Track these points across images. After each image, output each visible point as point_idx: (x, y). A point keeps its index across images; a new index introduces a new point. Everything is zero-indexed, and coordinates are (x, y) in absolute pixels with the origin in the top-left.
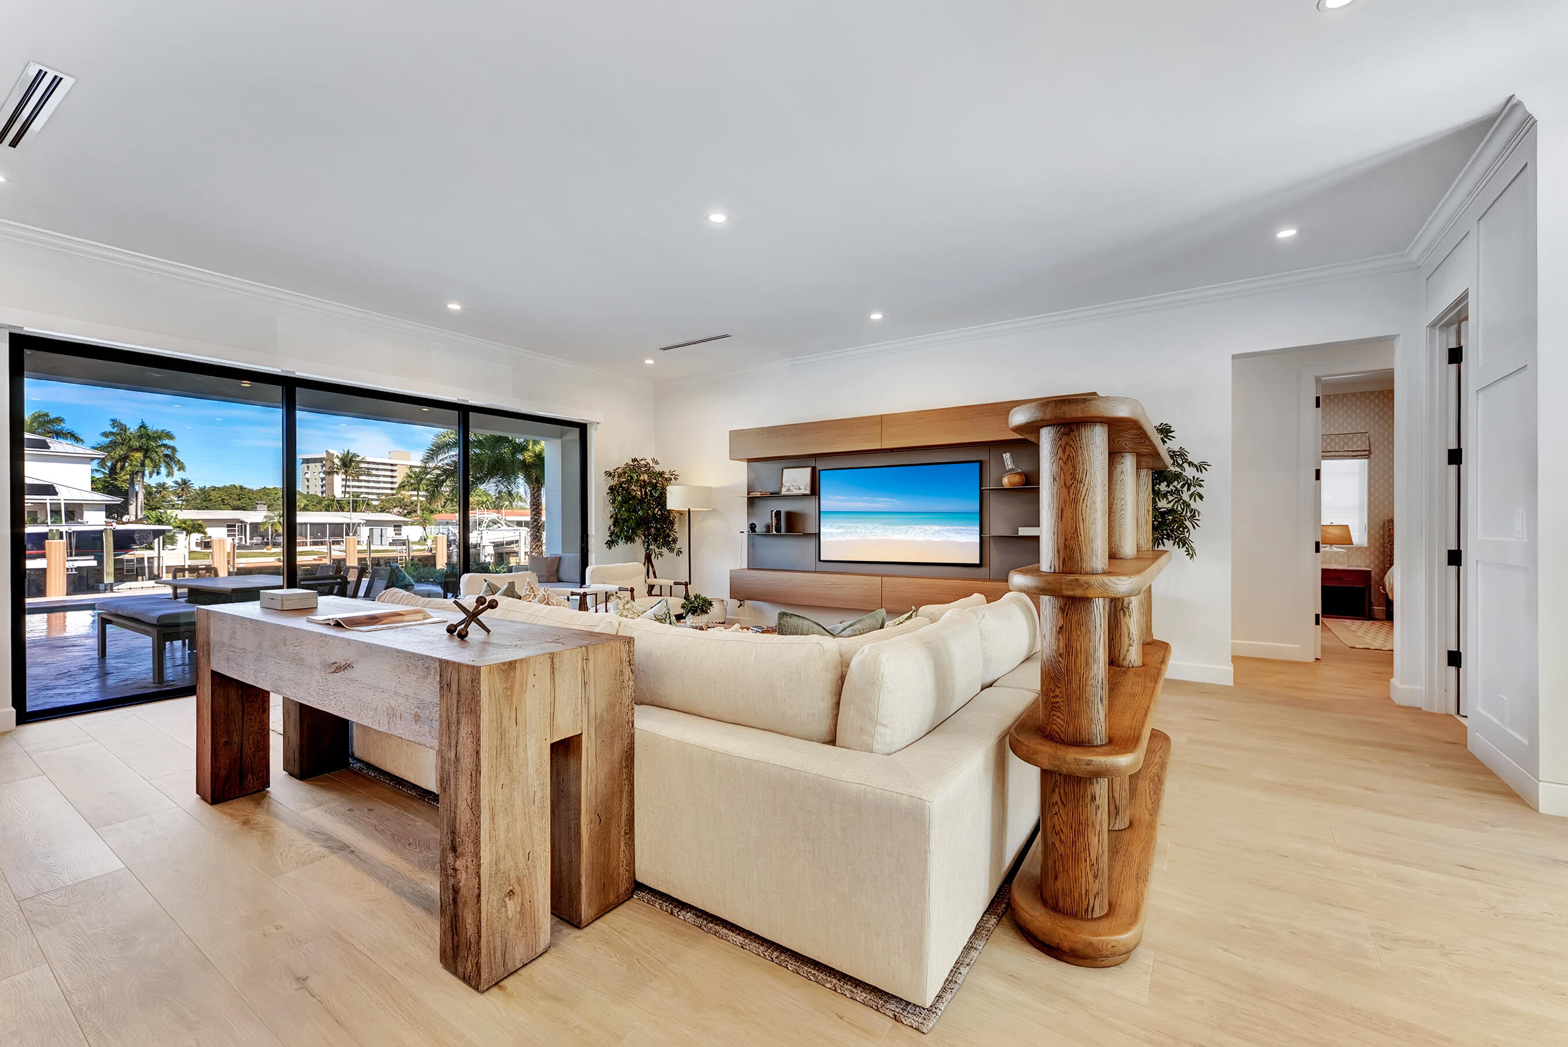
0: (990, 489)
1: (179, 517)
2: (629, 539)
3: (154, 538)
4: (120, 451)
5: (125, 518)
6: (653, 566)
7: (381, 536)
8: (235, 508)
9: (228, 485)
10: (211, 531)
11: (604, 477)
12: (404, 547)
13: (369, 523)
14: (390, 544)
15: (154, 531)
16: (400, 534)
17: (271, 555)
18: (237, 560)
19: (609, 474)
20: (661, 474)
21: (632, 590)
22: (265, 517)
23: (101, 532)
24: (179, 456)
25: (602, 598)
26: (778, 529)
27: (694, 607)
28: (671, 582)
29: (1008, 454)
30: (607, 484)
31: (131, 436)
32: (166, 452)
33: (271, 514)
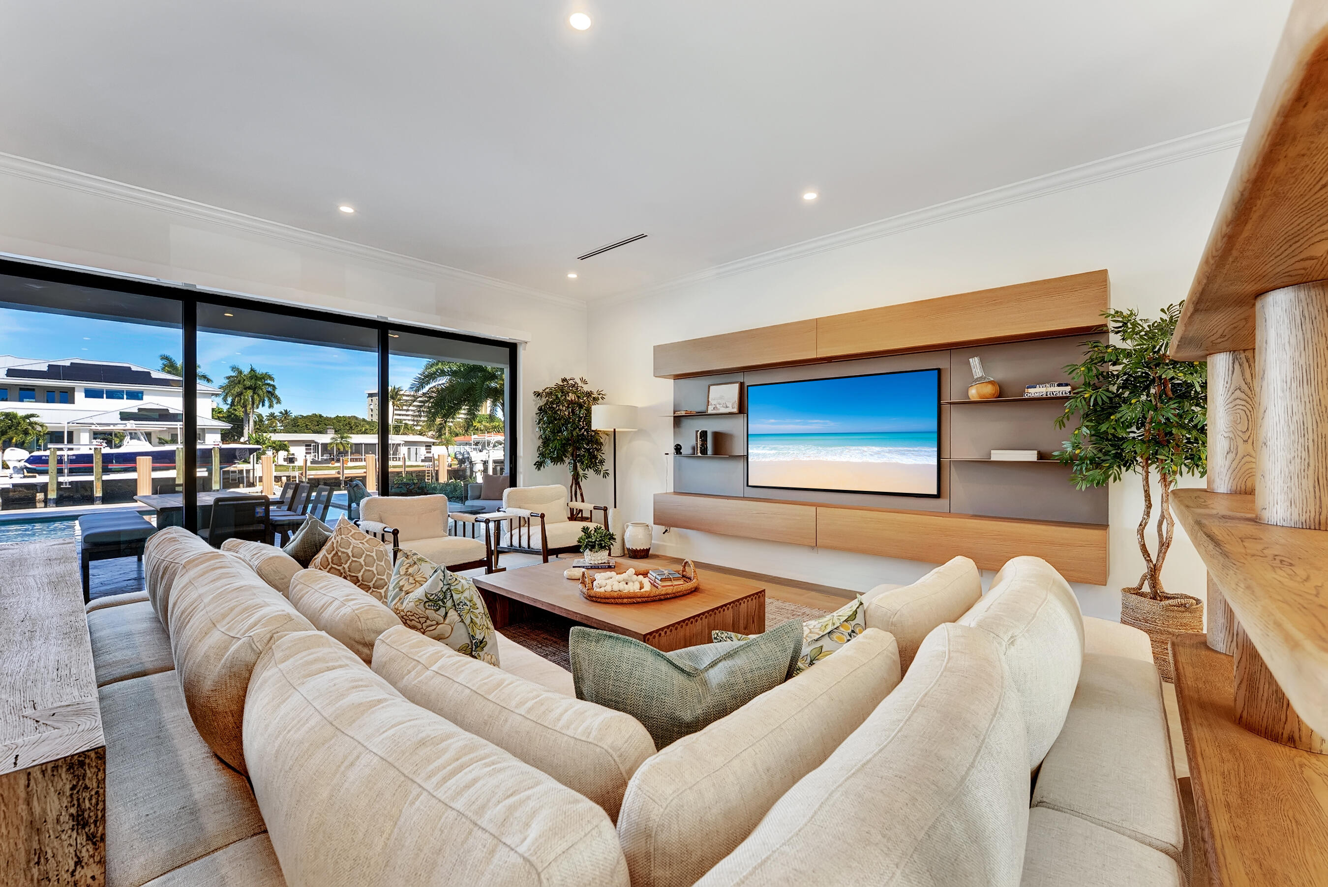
0: (950, 403)
1: (272, 439)
2: (558, 460)
3: (250, 454)
4: (237, 389)
5: (242, 440)
6: (580, 488)
7: (416, 454)
8: (315, 432)
9: (310, 414)
10: (293, 449)
11: (534, 397)
12: (431, 463)
13: (408, 443)
14: (422, 461)
15: (250, 449)
16: (430, 452)
17: (334, 468)
18: (308, 472)
19: (538, 394)
20: (589, 394)
21: (542, 516)
22: (333, 438)
23: (211, 449)
24: (277, 392)
25: (516, 523)
26: (704, 451)
27: (592, 542)
28: (591, 507)
29: (976, 359)
30: (536, 405)
31: (245, 378)
32: (270, 389)
33: (336, 436)
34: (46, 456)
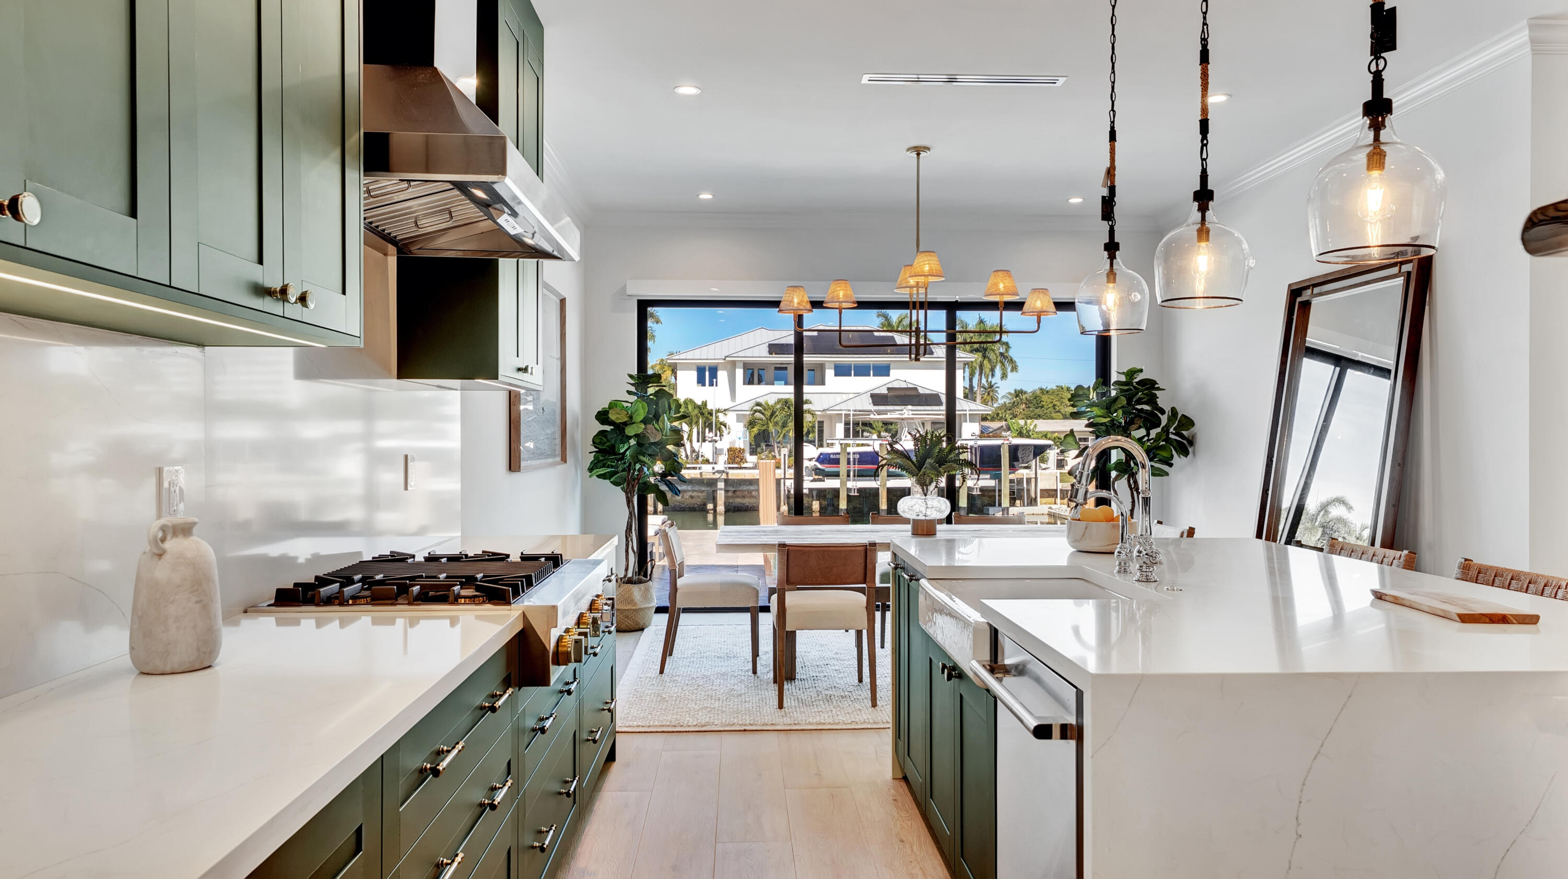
15: (1036, 447)
23: (999, 446)
32: (1001, 349)
34: (834, 454)
